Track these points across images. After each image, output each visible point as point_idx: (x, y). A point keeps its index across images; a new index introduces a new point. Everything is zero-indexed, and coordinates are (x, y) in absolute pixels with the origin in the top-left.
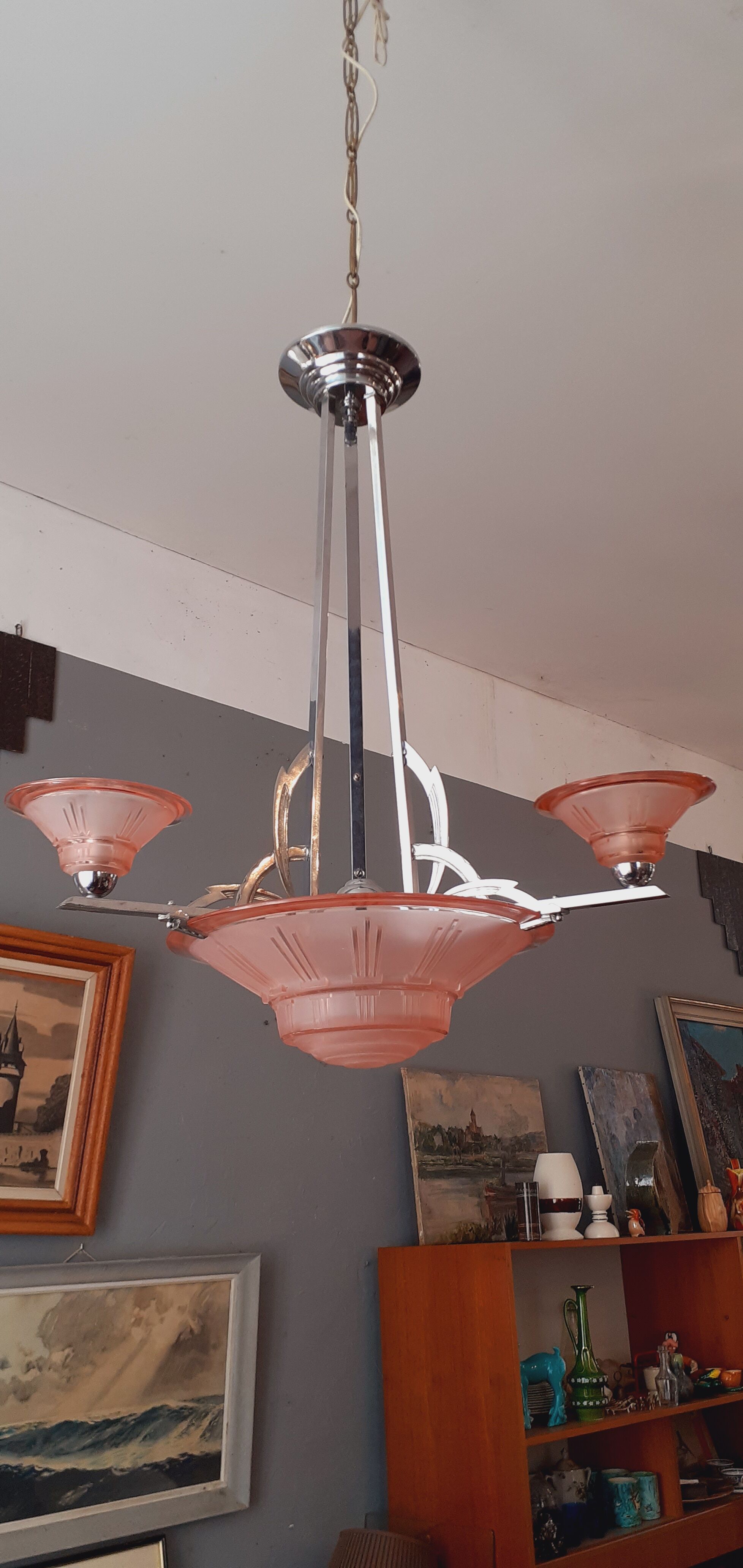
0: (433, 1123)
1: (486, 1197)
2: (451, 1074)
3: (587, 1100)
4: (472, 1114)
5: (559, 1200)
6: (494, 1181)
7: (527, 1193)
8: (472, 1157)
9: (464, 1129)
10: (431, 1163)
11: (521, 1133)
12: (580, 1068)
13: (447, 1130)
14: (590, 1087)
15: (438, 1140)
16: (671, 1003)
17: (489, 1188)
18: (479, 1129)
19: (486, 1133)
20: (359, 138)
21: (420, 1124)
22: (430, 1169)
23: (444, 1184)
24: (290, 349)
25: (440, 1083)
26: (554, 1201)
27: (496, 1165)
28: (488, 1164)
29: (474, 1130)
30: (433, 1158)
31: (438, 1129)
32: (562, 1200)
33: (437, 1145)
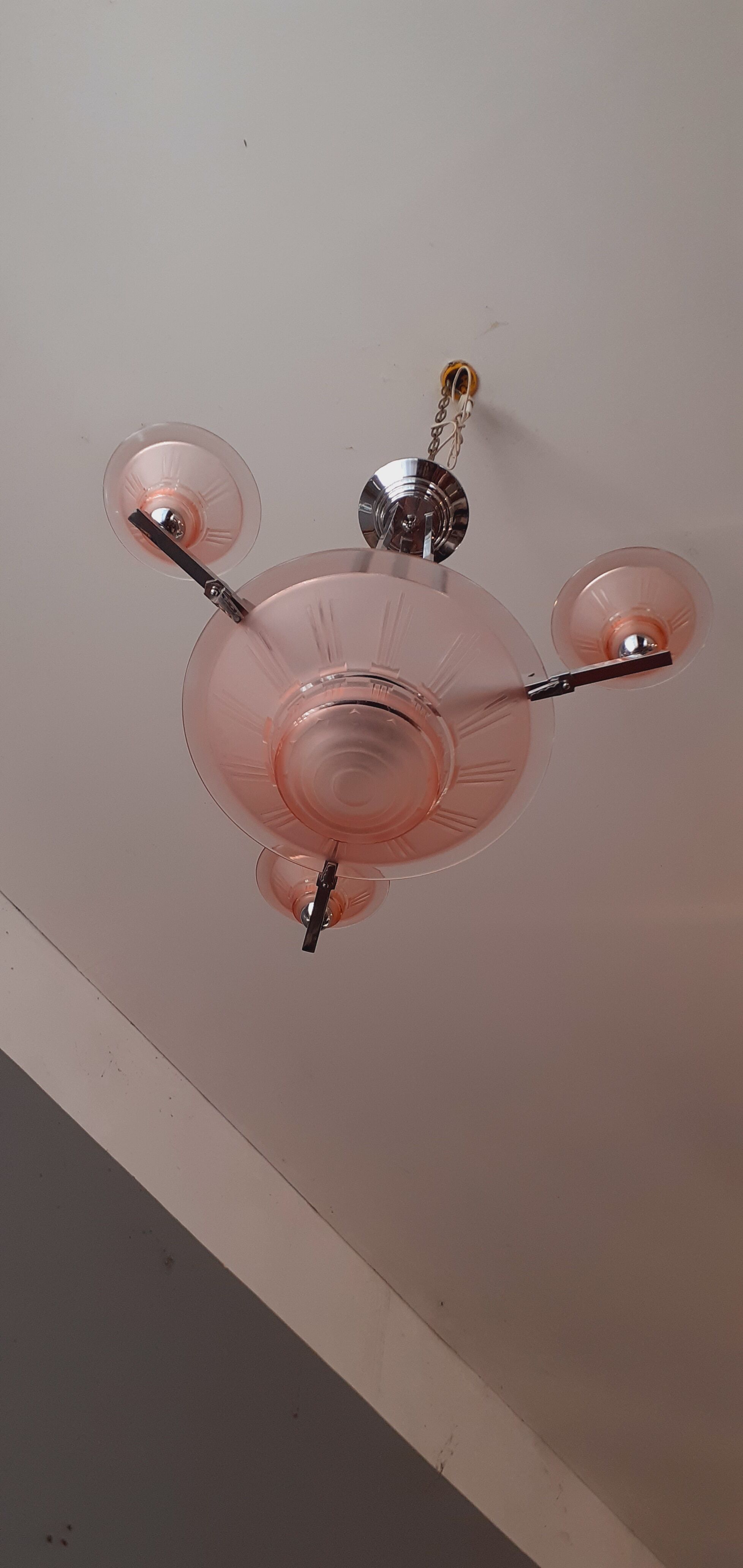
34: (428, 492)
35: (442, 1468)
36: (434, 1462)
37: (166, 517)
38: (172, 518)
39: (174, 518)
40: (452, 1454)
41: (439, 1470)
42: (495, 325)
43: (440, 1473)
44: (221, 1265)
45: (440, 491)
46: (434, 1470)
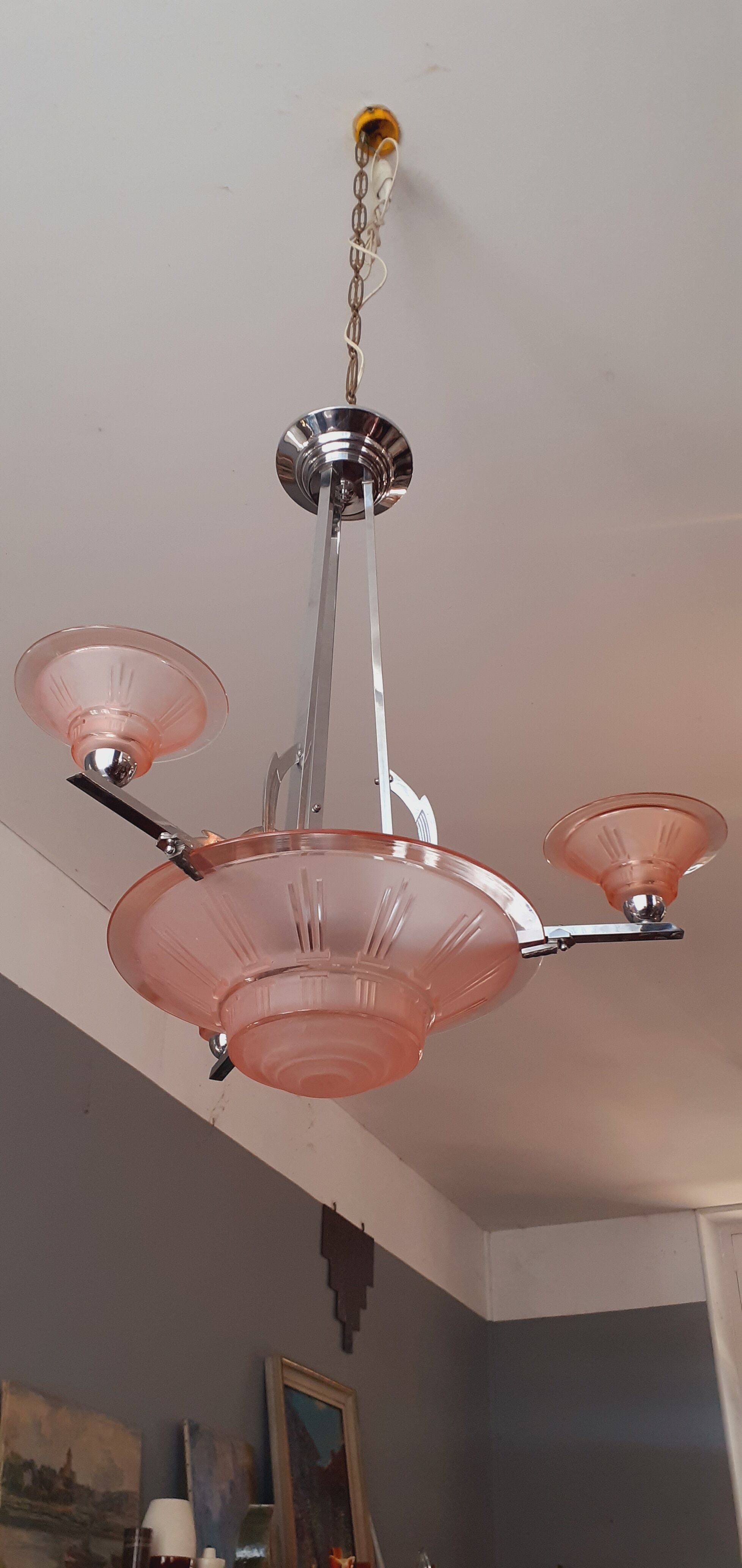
0: (26, 1456)
1: (67, 1562)
2: (55, 1400)
3: (188, 1461)
4: (69, 1454)
5: (168, 1558)
6: (77, 1543)
7: (139, 1541)
8: (59, 1508)
9: (58, 1471)
10: (16, 1506)
11: (115, 1489)
12: (186, 1422)
13: (39, 1467)
14: (193, 1446)
15: (27, 1479)
16: (283, 1365)
17: (70, 1553)
18: (73, 1473)
19: (80, 1480)
20: (363, 301)
21: (12, 1453)
22: (12, 1513)
23: (25, 1536)
24: (288, 430)
25: (42, 1409)
26: (163, 1560)
27: (83, 1524)
28: (75, 1521)
29: (67, 1474)
30: (20, 1500)
31: (29, 1465)
32: (172, 1559)
33: (25, 1484)
34: (364, 449)
35: (214, 1122)
36: (207, 1117)
37: (114, 760)
38: (120, 760)
39: (123, 758)
40: (223, 1109)
41: (211, 1122)
42: (434, 68)
43: (213, 1125)
44: (16, 986)
45: (376, 445)
46: (207, 1123)
